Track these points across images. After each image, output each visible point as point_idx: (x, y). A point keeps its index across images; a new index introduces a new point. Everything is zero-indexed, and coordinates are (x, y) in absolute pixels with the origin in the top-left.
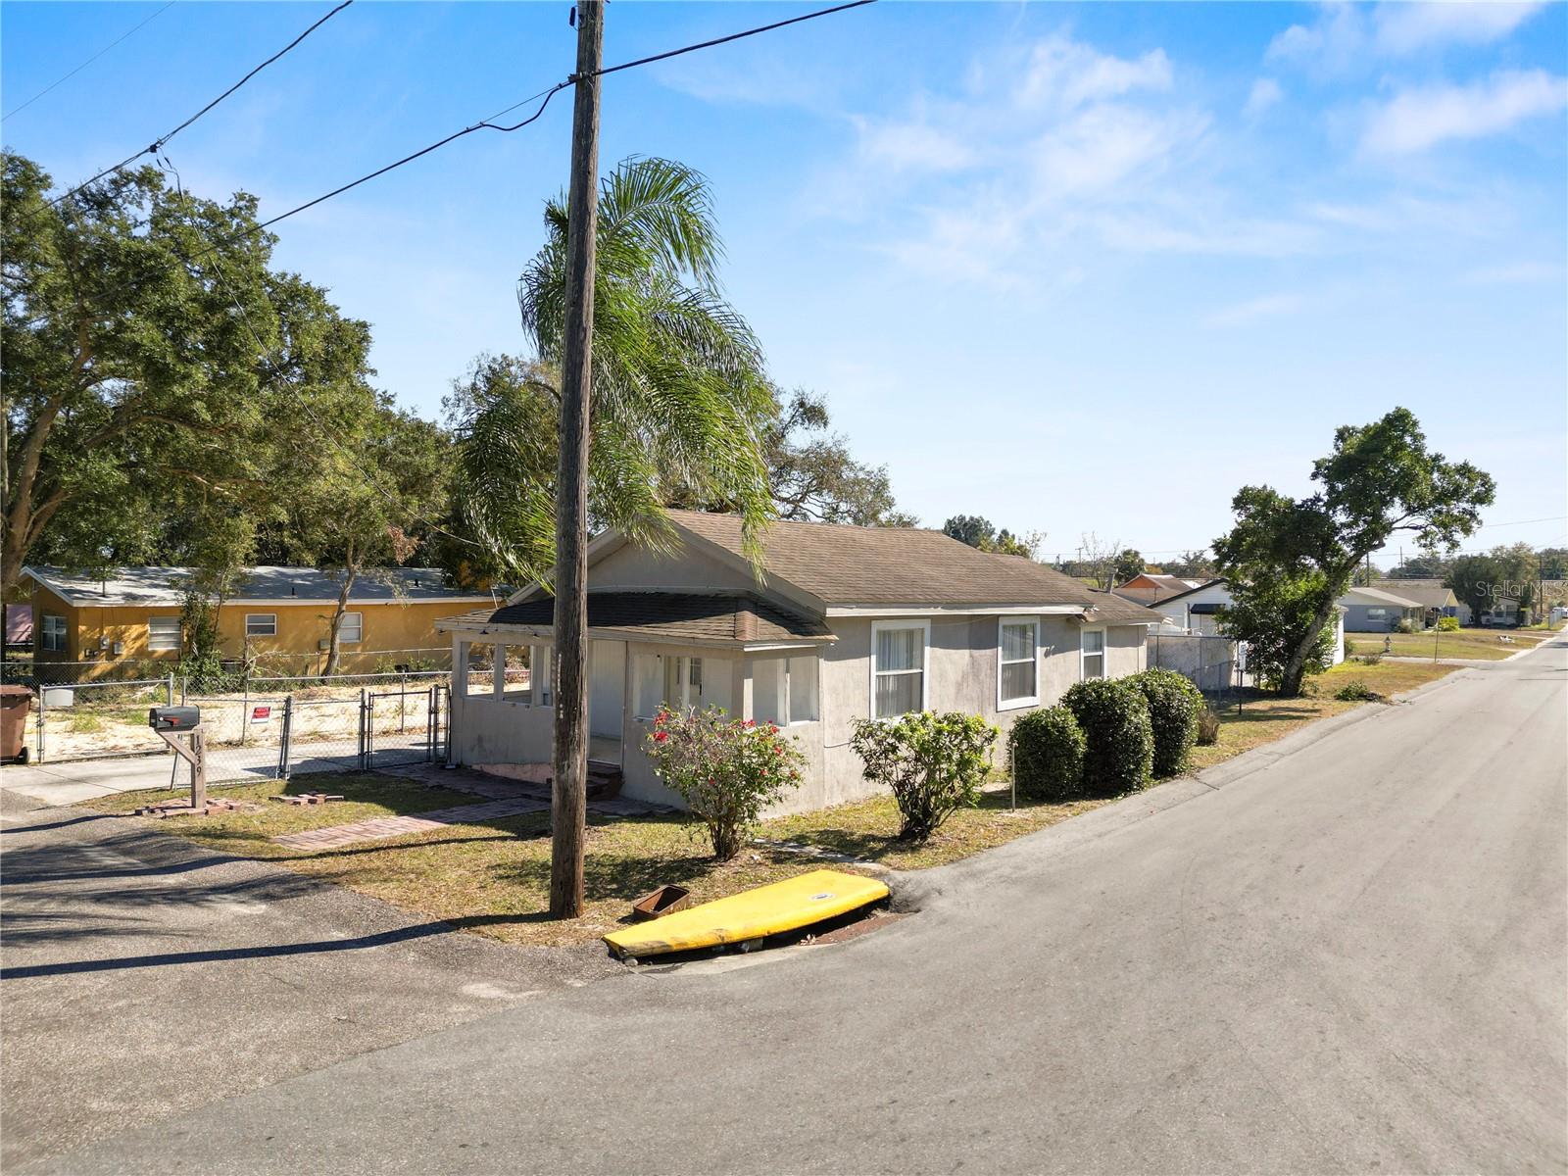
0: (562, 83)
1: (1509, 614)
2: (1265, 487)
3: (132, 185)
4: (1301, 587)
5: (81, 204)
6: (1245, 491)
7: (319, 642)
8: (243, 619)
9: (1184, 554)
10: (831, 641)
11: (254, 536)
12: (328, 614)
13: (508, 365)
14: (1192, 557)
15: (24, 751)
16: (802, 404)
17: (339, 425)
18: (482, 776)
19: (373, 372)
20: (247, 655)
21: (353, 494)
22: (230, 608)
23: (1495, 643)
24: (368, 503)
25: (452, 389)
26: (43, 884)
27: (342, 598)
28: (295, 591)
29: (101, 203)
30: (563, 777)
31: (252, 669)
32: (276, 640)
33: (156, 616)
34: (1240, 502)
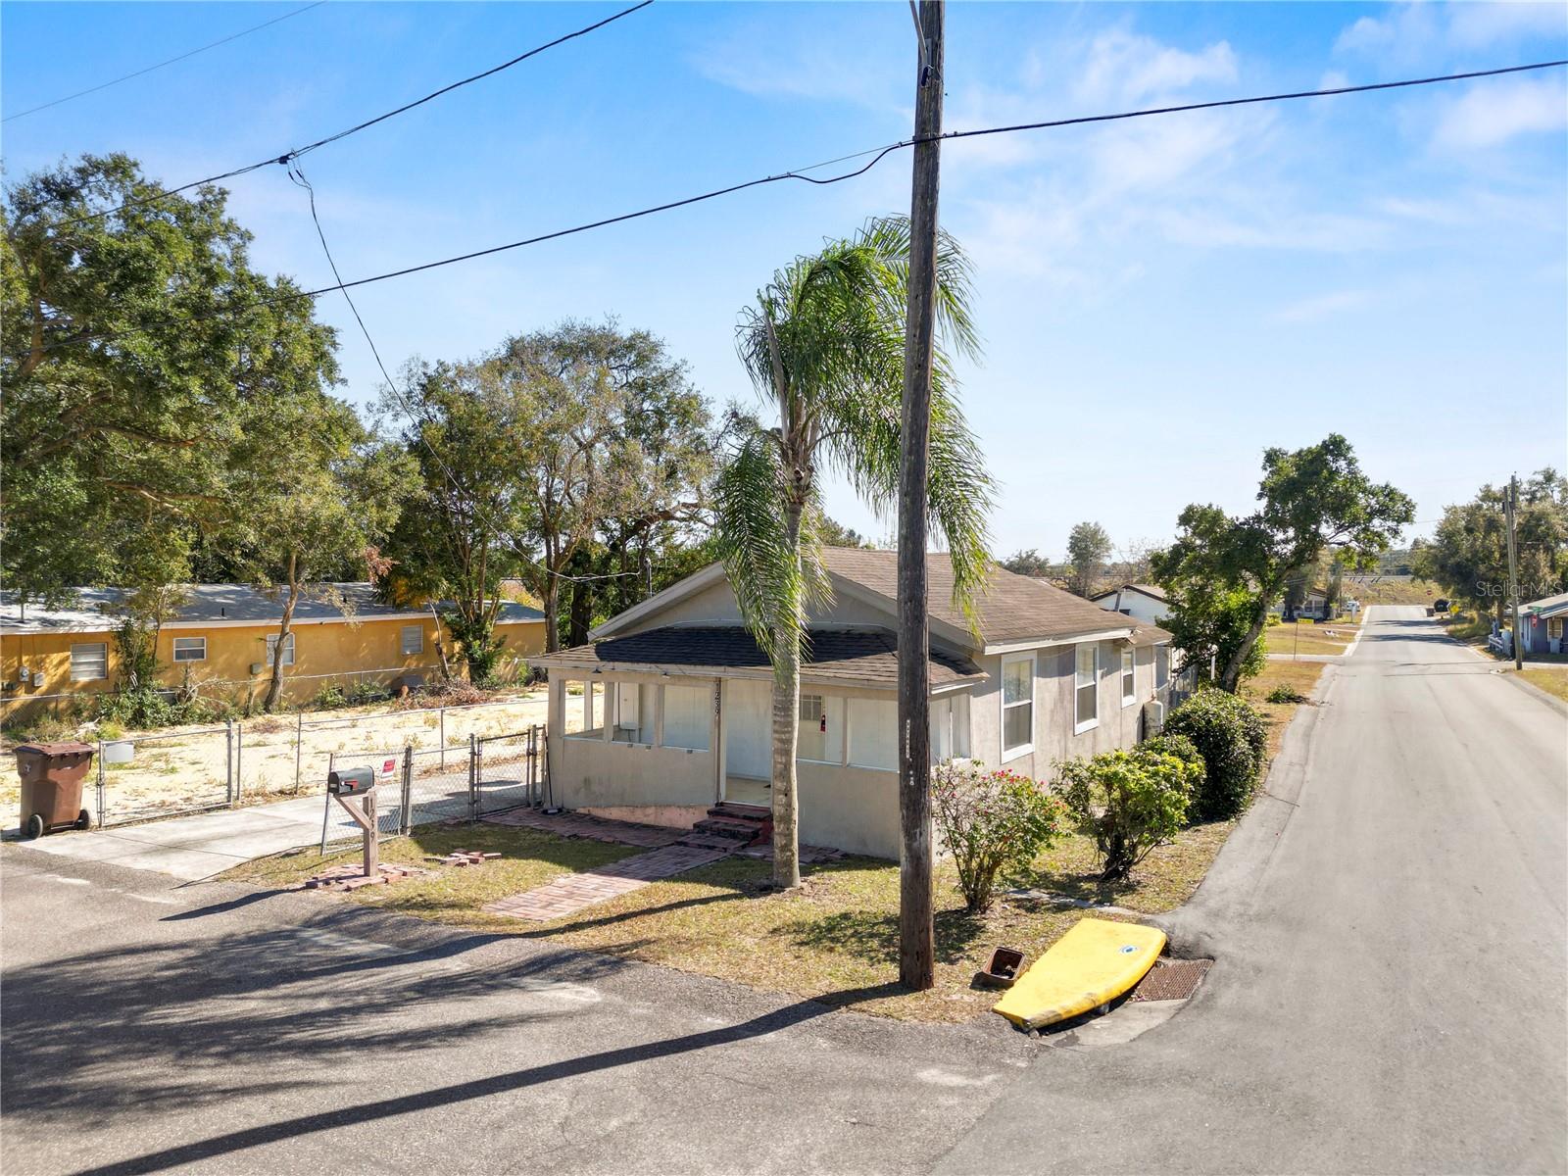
0: (903, 141)
1: (1317, 609)
2: (1210, 506)
3: (101, 176)
4: (1235, 599)
5: (43, 194)
6: (1190, 509)
7: (251, 666)
8: (170, 644)
9: (1017, 553)
10: (982, 678)
11: (188, 553)
12: (270, 637)
13: (445, 371)
14: (1024, 556)
15: (84, 815)
16: (735, 414)
17: (329, 440)
18: (597, 821)
19: (344, 381)
20: (189, 686)
21: (325, 513)
22: (167, 633)
23: (1323, 638)
24: (341, 521)
25: (378, 394)
26: (321, 980)
27: (286, 618)
28: (223, 611)
29: (64, 193)
30: (915, 844)
31: (194, 700)
32: (206, 664)
33: (78, 643)
34: (1185, 520)
